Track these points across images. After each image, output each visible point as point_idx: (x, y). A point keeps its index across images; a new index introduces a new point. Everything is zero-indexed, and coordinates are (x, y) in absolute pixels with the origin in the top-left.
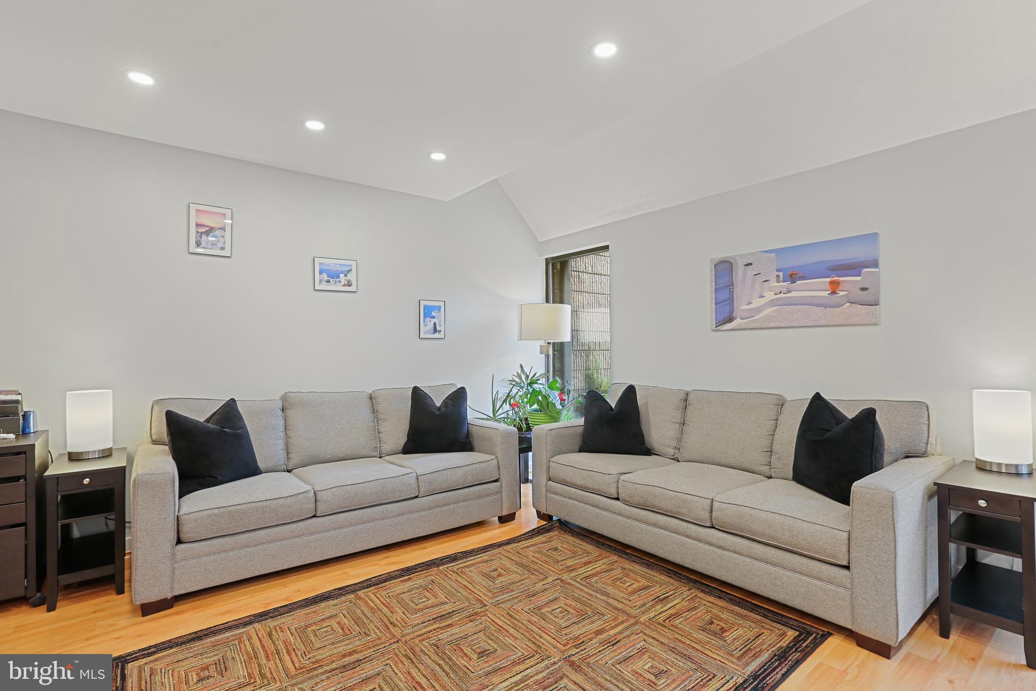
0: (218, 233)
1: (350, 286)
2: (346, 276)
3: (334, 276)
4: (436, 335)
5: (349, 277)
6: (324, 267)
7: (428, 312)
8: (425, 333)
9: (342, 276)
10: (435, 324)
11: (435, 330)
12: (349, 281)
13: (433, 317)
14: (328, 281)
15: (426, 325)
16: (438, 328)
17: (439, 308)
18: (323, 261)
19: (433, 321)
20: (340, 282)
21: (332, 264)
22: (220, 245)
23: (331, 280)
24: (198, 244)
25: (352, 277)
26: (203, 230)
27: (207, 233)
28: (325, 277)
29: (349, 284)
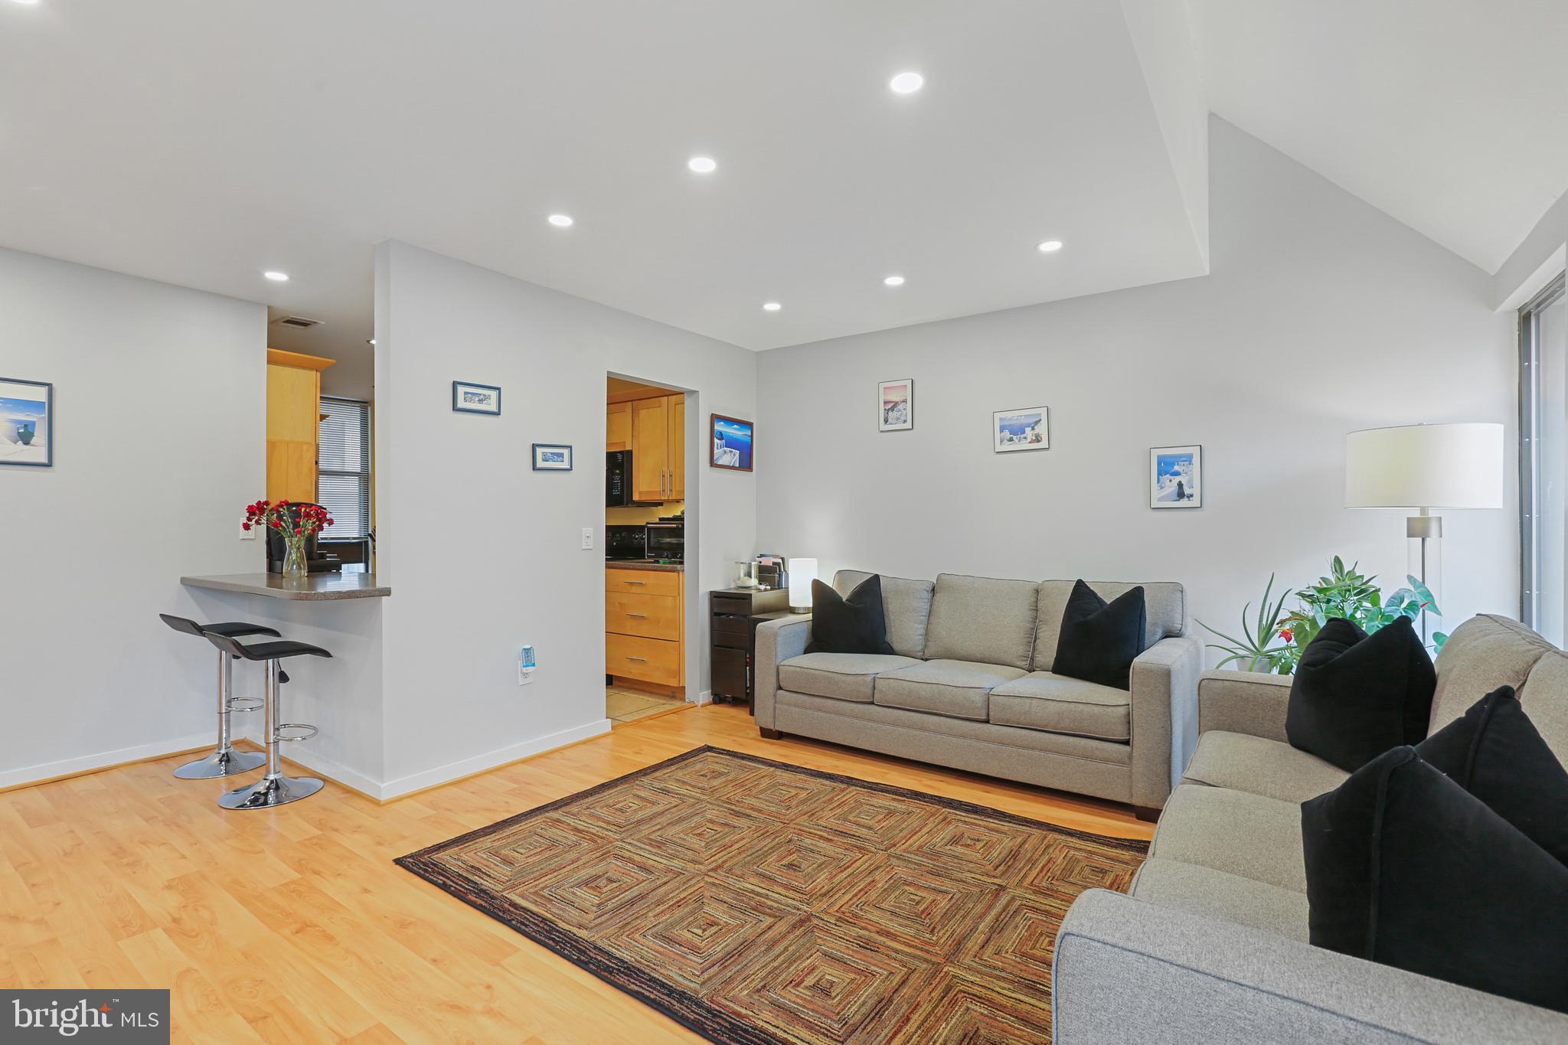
0: (901, 407)
1: (1039, 441)
2: (1033, 429)
3: (1017, 431)
4: (1184, 503)
5: (1038, 429)
6: (1006, 423)
7: (1166, 467)
8: (1160, 500)
9: (1028, 430)
10: (1180, 485)
11: (1181, 495)
12: (1037, 436)
13: (1177, 474)
14: (1011, 440)
15: (1162, 488)
16: (1187, 491)
17: (1189, 459)
18: (1002, 415)
19: (1177, 479)
20: (1025, 438)
21: (1015, 417)
22: (903, 418)
23: (1014, 437)
24: (886, 421)
25: (1041, 429)
26: (889, 406)
27: (892, 409)
28: (1007, 434)
29: (1038, 439)
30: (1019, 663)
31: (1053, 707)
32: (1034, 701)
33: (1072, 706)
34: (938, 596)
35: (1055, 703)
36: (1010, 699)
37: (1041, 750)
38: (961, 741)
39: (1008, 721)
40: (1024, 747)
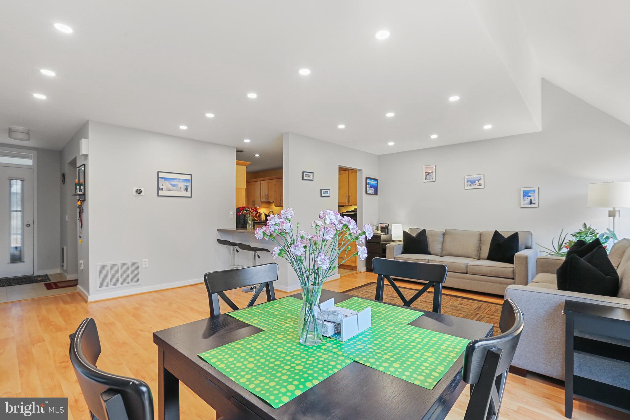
0: (431, 174)
2: (478, 181)
3: (473, 182)
4: (532, 206)
5: (480, 182)
6: (469, 179)
7: (526, 194)
8: (524, 205)
9: (477, 182)
10: (531, 200)
11: (531, 203)
12: (480, 184)
13: (530, 196)
14: (471, 185)
15: (524, 201)
16: (533, 202)
17: (534, 191)
18: (467, 177)
19: (530, 198)
20: (476, 184)
21: (472, 178)
22: (432, 178)
23: (472, 184)
24: (426, 179)
25: (482, 182)
26: (427, 174)
27: (428, 175)
28: (469, 183)
29: (480, 185)
30: (475, 257)
31: (489, 268)
32: (483, 267)
33: (495, 268)
34: (445, 236)
35: (490, 267)
36: (475, 266)
37: (485, 281)
38: (458, 280)
39: (474, 273)
40: (479, 281)
